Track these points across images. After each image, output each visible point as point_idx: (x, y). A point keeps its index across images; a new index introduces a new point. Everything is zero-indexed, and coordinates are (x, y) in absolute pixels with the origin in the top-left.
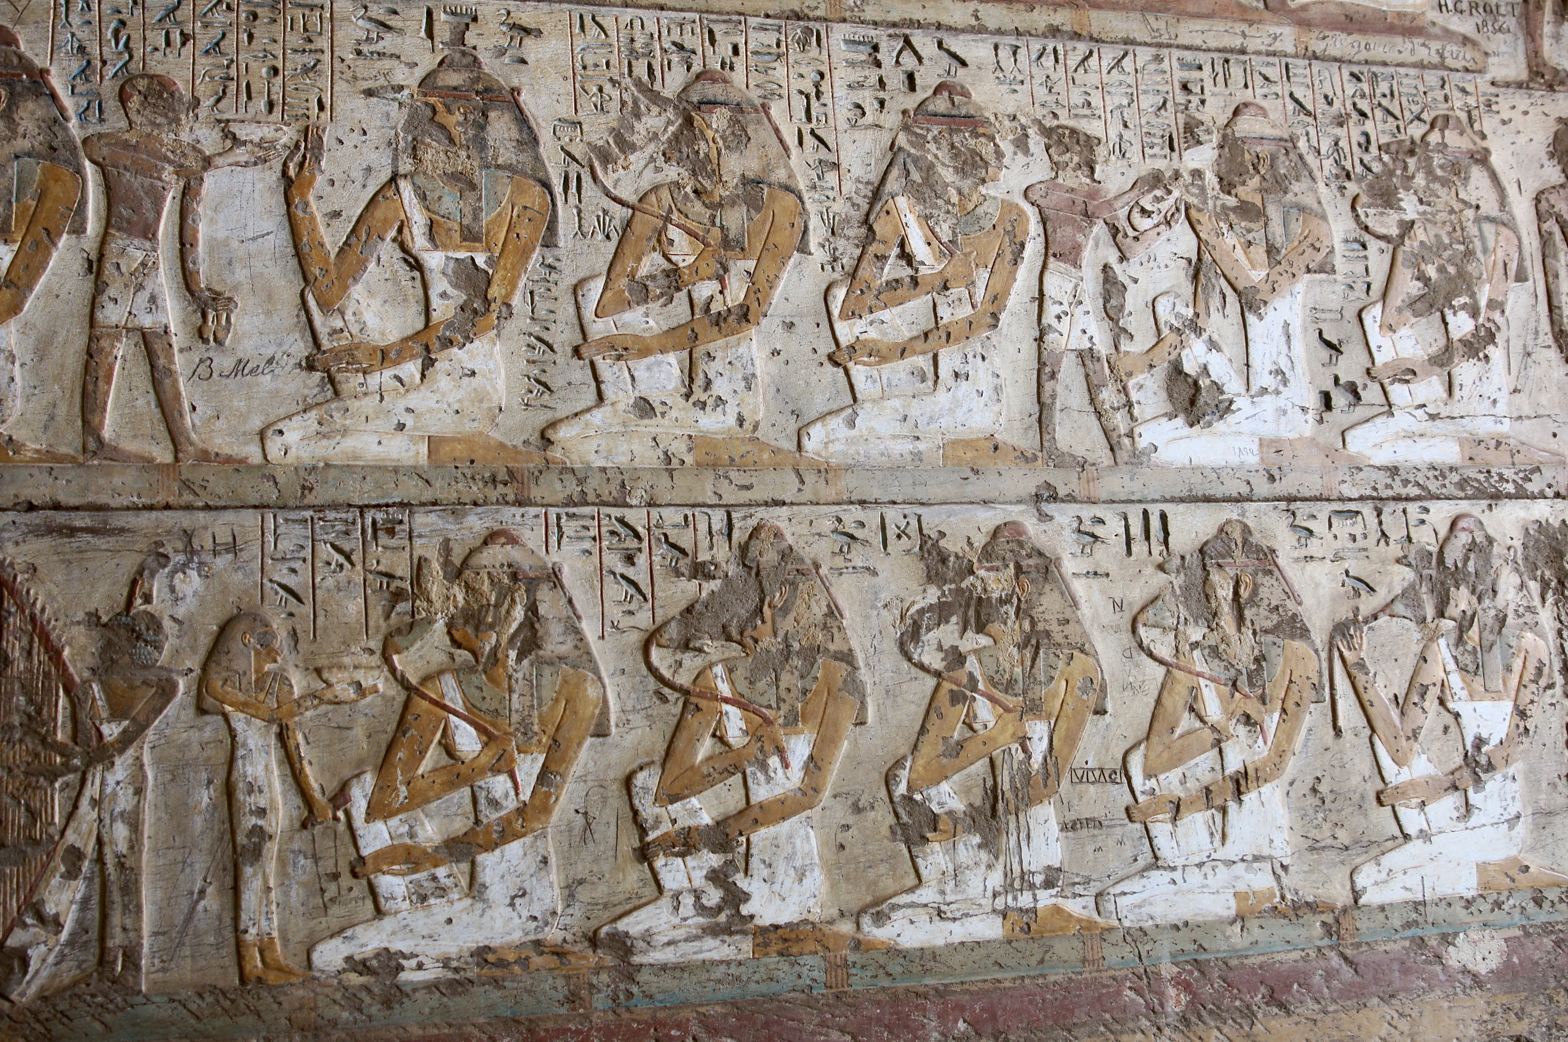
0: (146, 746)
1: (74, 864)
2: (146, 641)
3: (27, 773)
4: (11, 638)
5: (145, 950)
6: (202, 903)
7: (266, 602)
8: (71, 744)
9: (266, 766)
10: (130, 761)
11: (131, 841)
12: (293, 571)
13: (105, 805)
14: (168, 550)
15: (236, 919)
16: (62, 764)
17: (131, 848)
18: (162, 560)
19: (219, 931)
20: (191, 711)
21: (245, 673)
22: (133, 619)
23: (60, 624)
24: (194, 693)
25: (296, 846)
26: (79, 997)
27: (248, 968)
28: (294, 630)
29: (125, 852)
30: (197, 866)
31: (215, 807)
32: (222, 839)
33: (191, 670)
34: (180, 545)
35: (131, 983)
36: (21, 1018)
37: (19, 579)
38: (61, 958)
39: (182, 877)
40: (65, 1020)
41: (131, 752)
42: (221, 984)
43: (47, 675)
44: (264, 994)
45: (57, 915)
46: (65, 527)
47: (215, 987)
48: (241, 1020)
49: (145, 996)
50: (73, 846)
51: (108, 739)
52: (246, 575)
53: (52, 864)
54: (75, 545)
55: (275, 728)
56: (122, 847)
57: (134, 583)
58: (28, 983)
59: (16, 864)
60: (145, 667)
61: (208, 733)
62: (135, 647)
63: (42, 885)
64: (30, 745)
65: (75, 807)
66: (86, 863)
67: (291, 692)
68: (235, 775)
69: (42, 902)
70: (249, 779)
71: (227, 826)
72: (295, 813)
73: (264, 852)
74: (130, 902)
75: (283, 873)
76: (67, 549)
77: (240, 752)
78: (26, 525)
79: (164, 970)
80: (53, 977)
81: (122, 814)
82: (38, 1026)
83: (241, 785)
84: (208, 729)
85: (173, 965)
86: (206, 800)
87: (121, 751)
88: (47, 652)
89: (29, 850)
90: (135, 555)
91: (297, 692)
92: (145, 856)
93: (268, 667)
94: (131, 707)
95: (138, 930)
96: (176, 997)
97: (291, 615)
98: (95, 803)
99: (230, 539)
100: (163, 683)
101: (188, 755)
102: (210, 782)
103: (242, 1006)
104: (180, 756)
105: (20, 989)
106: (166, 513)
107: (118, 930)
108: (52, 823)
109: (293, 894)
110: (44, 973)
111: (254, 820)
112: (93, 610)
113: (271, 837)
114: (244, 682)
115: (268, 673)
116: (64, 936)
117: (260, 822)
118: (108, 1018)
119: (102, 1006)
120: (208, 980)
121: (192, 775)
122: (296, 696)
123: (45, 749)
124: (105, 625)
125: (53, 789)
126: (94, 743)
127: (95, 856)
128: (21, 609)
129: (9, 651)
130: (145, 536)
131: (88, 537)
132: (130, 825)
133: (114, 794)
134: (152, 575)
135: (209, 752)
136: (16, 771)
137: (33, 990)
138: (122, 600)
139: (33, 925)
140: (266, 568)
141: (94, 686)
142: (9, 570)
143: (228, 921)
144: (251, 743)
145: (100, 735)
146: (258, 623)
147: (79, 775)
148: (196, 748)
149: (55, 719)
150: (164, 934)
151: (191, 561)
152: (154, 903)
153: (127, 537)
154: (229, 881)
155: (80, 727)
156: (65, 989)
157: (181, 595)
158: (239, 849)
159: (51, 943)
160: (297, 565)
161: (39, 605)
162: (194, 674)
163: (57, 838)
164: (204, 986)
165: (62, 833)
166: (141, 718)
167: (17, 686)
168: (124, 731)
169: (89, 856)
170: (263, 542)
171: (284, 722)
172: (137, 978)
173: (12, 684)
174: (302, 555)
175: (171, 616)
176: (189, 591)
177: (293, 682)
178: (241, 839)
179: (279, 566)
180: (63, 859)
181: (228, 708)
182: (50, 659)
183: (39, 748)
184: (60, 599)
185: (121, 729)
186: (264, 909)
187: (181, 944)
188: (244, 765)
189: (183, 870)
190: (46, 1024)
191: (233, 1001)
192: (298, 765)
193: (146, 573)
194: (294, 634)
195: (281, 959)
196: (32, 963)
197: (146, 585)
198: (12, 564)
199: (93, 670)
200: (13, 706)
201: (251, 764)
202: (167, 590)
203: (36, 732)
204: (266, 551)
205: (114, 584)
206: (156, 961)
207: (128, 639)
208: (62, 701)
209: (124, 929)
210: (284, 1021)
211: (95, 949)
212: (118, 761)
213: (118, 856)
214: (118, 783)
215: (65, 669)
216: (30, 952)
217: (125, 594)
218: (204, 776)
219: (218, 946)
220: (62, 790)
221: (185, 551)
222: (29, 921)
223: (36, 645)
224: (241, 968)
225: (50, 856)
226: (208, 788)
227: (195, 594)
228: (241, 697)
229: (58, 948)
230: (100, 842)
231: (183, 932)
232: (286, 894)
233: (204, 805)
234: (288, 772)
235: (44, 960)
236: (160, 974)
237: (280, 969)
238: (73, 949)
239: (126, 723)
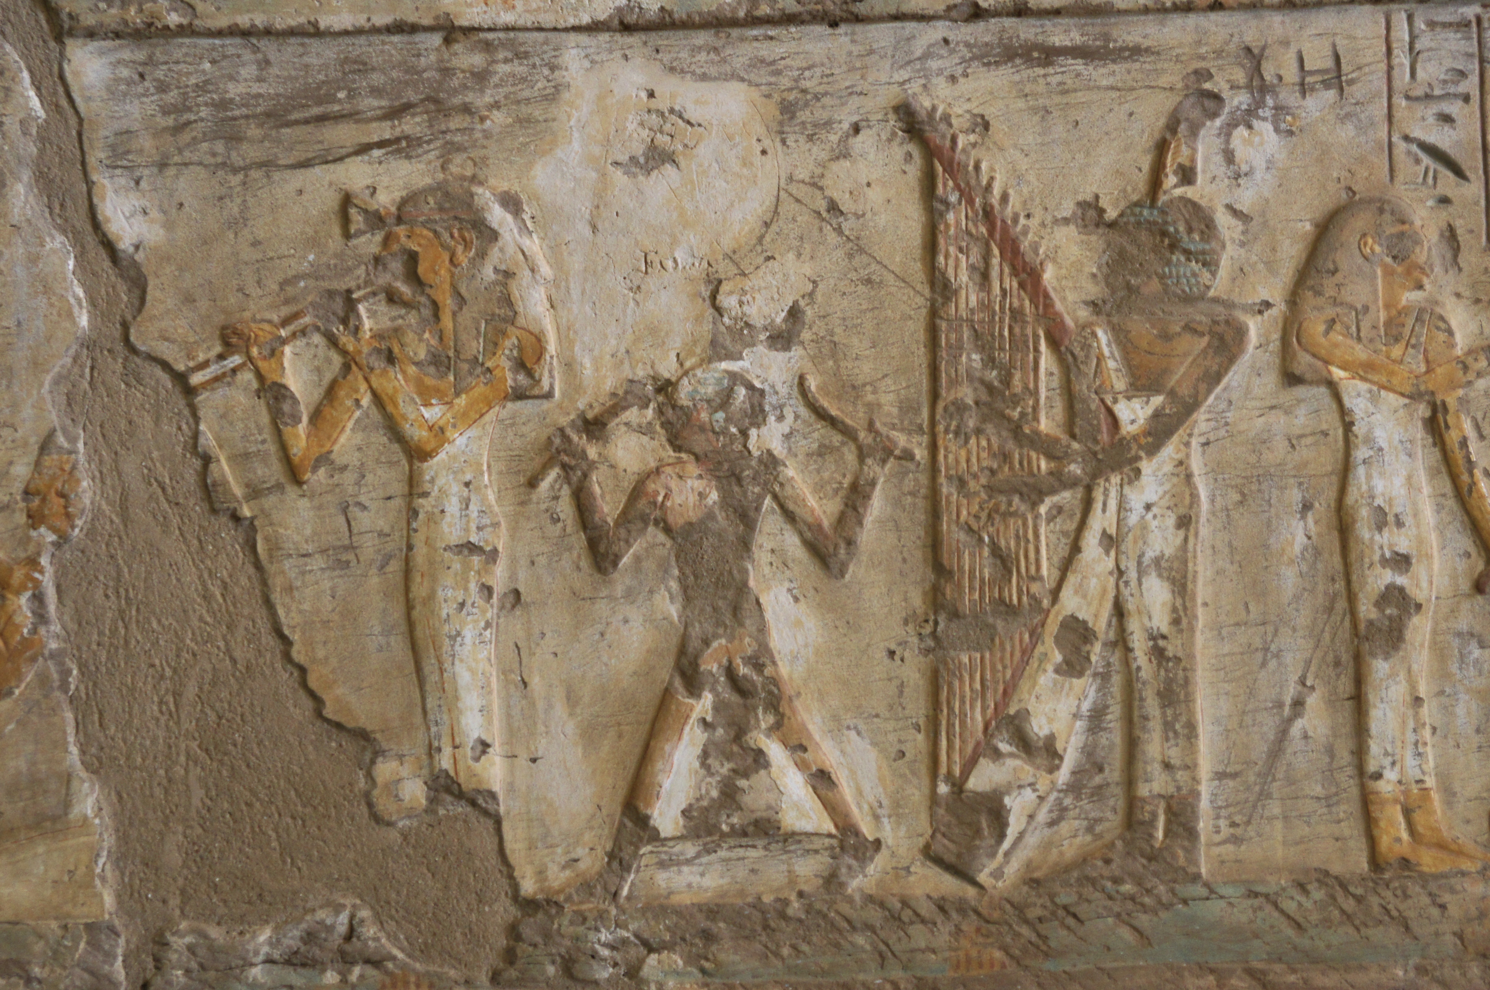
0: (1195, 442)
1: (1078, 650)
2: (1187, 253)
3: (990, 489)
4: (952, 250)
5: (1204, 804)
6: (1298, 725)
7: (1400, 177)
8: (1064, 438)
9: (1409, 478)
10: (1168, 468)
11: (1174, 610)
12: (1446, 119)
13: (1128, 545)
14: (1218, 84)
15: (1360, 752)
16: (1051, 473)
17: (1176, 622)
18: (1209, 104)
19: (1329, 774)
20: (1271, 379)
21: (1366, 309)
22: (1163, 212)
23: (1034, 223)
24: (1275, 345)
25: (1463, 624)
26: (1093, 882)
27: (1385, 842)
28: (1451, 229)
29: (1165, 629)
30: (1288, 658)
31: (1317, 552)
32: (1330, 610)
33: (1267, 305)
34: (1240, 76)
35: (1181, 861)
36: (996, 915)
37: (960, 145)
38: (1059, 815)
39: (1263, 673)
40: (1070, 921)
41: (1169, 451)
42: (1336, 868)
43: (1017, 314)
44: (1414, 889)
45: (1051, 739)
46: (1036, 47)
47: (1327, 873)
48: (1376, 934)
49: (1207, 885)
50: (1074, 618)
51: (1128, 429)
52: (1361, 129)
53: (1040, 649)
54: (1054, 80)
55: (1423, 410)
56: (1161, 622)
57: (1161, 148)
58: (1007, 854)
59: (978, 648)
60: (1188, 299)
61: (1301, 420)
62: (1169, 263)
63: (1024, 685)
64: (994, 440)
65: (1076, 548)
66: (1097, 647)
67: (1452, 346)
68: (1352, 496)
69: (1024, 714)
70: (1379, 501)
71: (1340, 585)
72: (1462, 565)
73: (1408, 635)
74: (1176, 717)
75: (1442, 674)
76: (1041, 88)
77: (1361, 453)
78: (967, 45)
79: (1235, 840)
80: (1047, 846)
81: (1157, 561)
82: (1025, 931)
83: (1364, 512)
84: (1302, 411)
85: (1251, 831)
86: (1300, 539)
87: (1152, 450)
88: (1015, 273)
89: (1000, 624)
90: (1162, 95)
91: (1461, 342)
92: (1200, 639)
93: (1410, 297)
94: (1166, 371)
95: (1191, 767)
96: (1260, 889)
97: (1444, 200)
98: (1109, 541)
99: (1330, 63)
100: (1220, 329)
101: (1269, 457)
102: (1307, 507)
103: (1376, 910)
104: (1253, 459)
105: (993, 865)
106: (1213, 16)
107: (1155, 769)
108: (1037, 578)
109: (1460, 710)
110: (1032, 840)
111: (1388, 577)
112: (1089, 198)
113: (1419, 607)
114: (1365, 326)
115: (1405, 311)
116: (1063, 775)
117: (1401, 580)
118: (1143, 920)
119: (1133, 898)
120: (1315, 862)
121: (1275, 492)
122: (1459, 351)
123: (1021, 447)
124: (1112, 225)
125: (1037, 517)
126: (1104, 437)
127: (1112, 636)
128: (967, 196)
129: (951, 272)
130: (1178, 59)
131: (1078, 65)
132: (1173, 581)
133: (1144, 527)
134: (1194, 131)
135: (1305, 453)
136: (972, 485)
137: (1013, 869)
138: (1141, 180)
139: (1011, 755)
140: (1397, 115)
141: (1100, 333)
142: (943, 127)
143: (1344, 756)
144: (1381, 437)
145: (1114, 422)
146: (1387, 217)
147: (1079, 493)
148: (1280, 446)
149: (1035, 393)
150: (1234, 776)
151: (1260, 104)
152: (1217, 721)
153: (1147, 63)
154: (1345, 685)
155: (1078, 406)
156: (1067, 869)
157: (1244, 168)
158: (1362, 627)
159: (1043, 786)
160: (1454, 108)
161: (997, 191)
162: (1273, 312)
163: (1046, 603)
164: (1307, 871)
165: (1055, 594)
166: (1185, 391)
167: (966, 334)
168: (1157, 415)
169: (1101, 636)
170: (1390, 68)
171: (1439, 399)
172: (1191, 851)
173: (958, 330)
174: (1462, 88)
175: (1229, 207)
176: (1259, 163)
177: (1454, 324)
178: (1367, 610)
179: (1420, 109)
180: (1058, 640)
181: (1338, 373)
182: (1022, 285)
183: (1010, 445)
184: (1032, 178)
185: (1149, 411)
186: (1411, 737)
187: (1264, 795)
188: (1369, 477)
189: (1264, 664)
190: (1040, 927)
191: (1359, 900)
192: (1465, 477)
193: (1183, 127)
194: (1451, 235)
195: (1444, 828)
196: (1012, 819)
197: (1185, 151)
198: (946, 118)
199: (1094, 304)
200: (962, 370)
201: (1382, 474)
202: (1219, 159)
203: (1003, 416)
204: (1397, 84)
205: (1126, 150)
206: (1223, 823)
207: (1155, 250)
208: (1047, 361)
209: (1167, 766)
210: (1449, 938)
211: (1116, 799)
212: (1146, 466)
213: (1155, 637)
214: (1148, 507)
215: (1048, 303)
216: (1007, 800)
217: (1146, 167)
218: (1295, 496)
219: (1329, 801)
220: (1050, 519)
221: (1249, 87)
222: (1004, 747)
223: (995, 261)
224: (1372, 842)
225: (1036, 635)
226: (1303, 517)
227: (1270, 165)
228: (1361, 353)
229: (1055, 795)
230: (1119, 611)
231: (1268, 774)
232: (1447, 710)
233: (1297, 549)
234: (1447, 487)
235: (1031, 817)
236: (1230, 847)
237: (1441, 846)
238: (1078, 798)
239: (1158, 400)
